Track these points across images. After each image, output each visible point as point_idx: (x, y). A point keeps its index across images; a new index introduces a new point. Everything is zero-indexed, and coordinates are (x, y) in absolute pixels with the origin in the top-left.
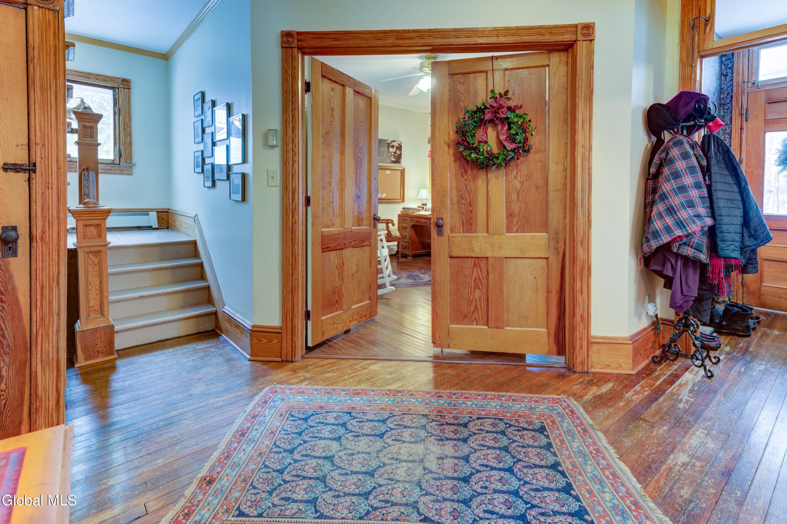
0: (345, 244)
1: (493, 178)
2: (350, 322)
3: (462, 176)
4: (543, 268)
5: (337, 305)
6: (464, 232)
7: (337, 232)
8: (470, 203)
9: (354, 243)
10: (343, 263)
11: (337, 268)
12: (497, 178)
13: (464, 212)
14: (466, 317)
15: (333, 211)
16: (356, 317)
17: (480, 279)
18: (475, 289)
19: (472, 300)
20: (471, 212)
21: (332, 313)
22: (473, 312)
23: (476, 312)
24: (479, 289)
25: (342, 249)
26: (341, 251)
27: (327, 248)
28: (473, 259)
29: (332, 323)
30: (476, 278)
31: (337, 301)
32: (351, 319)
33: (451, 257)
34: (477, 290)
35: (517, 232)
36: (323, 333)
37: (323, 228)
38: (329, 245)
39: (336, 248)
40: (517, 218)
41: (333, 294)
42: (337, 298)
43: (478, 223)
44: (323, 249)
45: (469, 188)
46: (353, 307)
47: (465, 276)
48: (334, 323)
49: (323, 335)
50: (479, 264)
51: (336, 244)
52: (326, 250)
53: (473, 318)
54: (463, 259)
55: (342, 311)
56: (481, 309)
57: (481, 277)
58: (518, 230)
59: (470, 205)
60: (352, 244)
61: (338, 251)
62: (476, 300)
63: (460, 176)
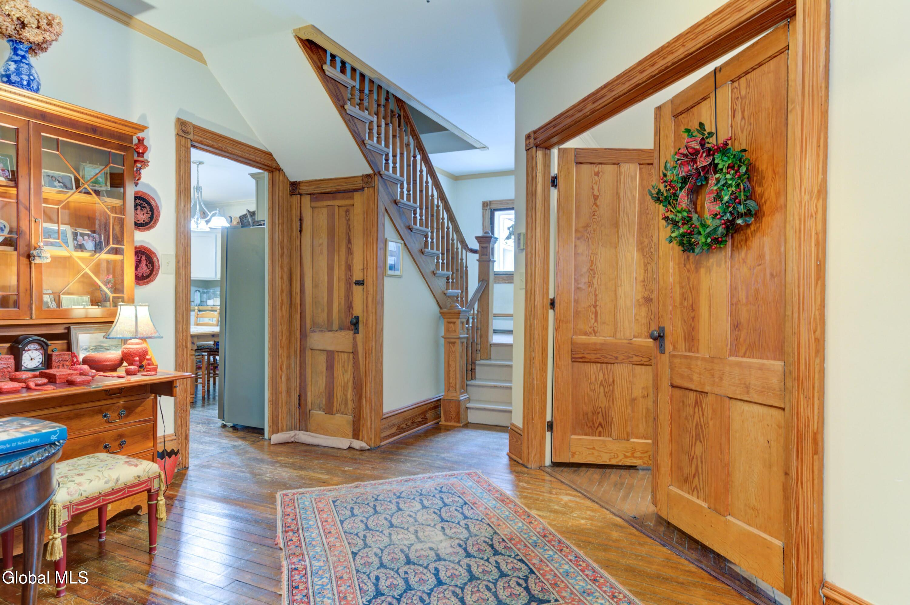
0: (616, 358)
1: (715, 266)
2: (626, 457)
3: (685, 266)
4: (779, 427)
5: (600, 429)
6: (686, 351)
7: (602, 342)
8: (692, 306)
9: (635, 359)
10: (613, 382)
11: (601, 384)
12: (719, 265)
13: (686, 319)
14: (686, 480)
15: (596, 316)
16: (638, 454)
17: (701, 426)
18: (696, 440)
19: (693, 458)
20: (693, 318)
21: (591, 435)
22: (694, 476)
23: (697, 478)
24: (701, 442)
25: (613, 364)
26: (609, 366)
27: (581, 358)
28: (695, 393)
29: (591, 447)
30: (697, 425)
31: (600, 424)
32: (628, 454)
33: (673, 386)
34: (698, 442)
35: (744, 356)
36: (574, 454)
37: (575, 333)
38: (586, 356)
39: (599, 360)
40: (745, 331)
41: (594, 413)
42: (600, 419)
43: (700, 338)
44: (573, 358)
45: (691, 283)
46: (632, 440)
47: (686, 418)
48: (594, 448)
49: (573, 456)
50: (701, 402)
51: (598, 356)
52: (580, 360)
53: (694, 485)
54: (684, 391)
55: (610, 439)
56: (702, 474)
57: (702, 423)
58: (745, 354)
59: (693, 310)
60: (631, 360)
61: (604, 366)
62: (697, 458)
63: (683, 265)
